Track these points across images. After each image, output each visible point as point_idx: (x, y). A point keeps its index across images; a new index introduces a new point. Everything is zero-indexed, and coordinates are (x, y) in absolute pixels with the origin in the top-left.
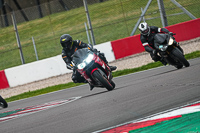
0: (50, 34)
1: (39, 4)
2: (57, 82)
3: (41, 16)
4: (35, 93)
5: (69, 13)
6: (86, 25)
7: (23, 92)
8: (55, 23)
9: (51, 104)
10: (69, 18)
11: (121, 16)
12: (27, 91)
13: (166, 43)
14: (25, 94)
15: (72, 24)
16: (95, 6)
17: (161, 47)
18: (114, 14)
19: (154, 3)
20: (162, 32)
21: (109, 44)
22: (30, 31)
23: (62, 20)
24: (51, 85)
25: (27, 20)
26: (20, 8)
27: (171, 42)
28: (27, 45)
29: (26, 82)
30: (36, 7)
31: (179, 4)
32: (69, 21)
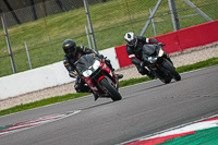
0: (45, 39)
1: (33, 4)
2: (53, 94)
3: (36, 18)
4: (28, 106)
5: (67, 15)
6: (87, 29)
7: (14, 105)
8: (51, 26)
9: (46, 119)
10: (67, 20)
11: (127, 17)
12: (19, 104)
13: (155, 54)
14: (17, 107)
15: (70, 27)
16: (97, 7)
17: (150, 58)
18: (118, 16)
19: (164, 4)
20: (150, 42)
21: (113, 49)
22: (23, 35)
23: (60, 23)
24: (46, 97)
25: (19, 23)
26: (11, 9)
27: (161, 53)
28: (19, 52)
29: (18, 94)
30: (30, 8)
31: (192, 5)
32: (67, 24)
